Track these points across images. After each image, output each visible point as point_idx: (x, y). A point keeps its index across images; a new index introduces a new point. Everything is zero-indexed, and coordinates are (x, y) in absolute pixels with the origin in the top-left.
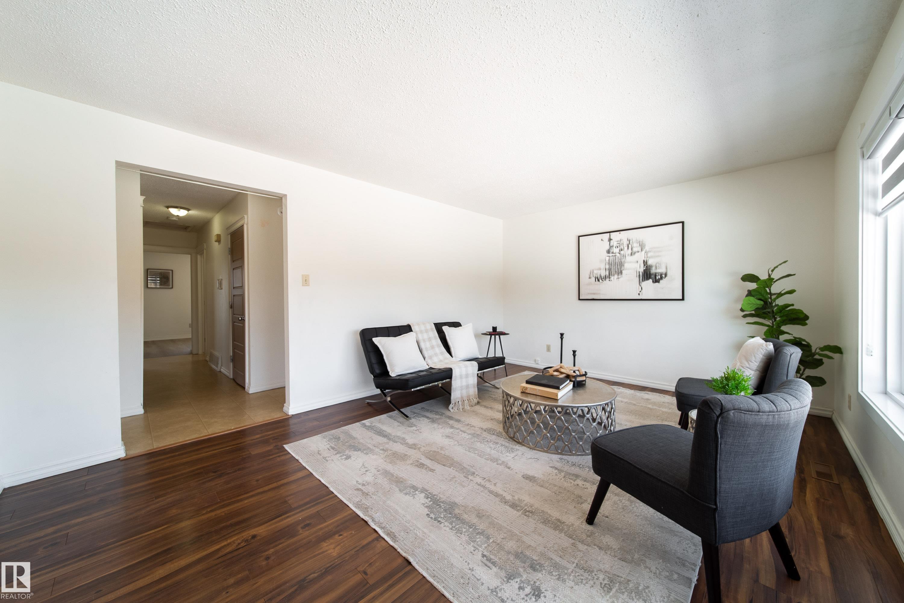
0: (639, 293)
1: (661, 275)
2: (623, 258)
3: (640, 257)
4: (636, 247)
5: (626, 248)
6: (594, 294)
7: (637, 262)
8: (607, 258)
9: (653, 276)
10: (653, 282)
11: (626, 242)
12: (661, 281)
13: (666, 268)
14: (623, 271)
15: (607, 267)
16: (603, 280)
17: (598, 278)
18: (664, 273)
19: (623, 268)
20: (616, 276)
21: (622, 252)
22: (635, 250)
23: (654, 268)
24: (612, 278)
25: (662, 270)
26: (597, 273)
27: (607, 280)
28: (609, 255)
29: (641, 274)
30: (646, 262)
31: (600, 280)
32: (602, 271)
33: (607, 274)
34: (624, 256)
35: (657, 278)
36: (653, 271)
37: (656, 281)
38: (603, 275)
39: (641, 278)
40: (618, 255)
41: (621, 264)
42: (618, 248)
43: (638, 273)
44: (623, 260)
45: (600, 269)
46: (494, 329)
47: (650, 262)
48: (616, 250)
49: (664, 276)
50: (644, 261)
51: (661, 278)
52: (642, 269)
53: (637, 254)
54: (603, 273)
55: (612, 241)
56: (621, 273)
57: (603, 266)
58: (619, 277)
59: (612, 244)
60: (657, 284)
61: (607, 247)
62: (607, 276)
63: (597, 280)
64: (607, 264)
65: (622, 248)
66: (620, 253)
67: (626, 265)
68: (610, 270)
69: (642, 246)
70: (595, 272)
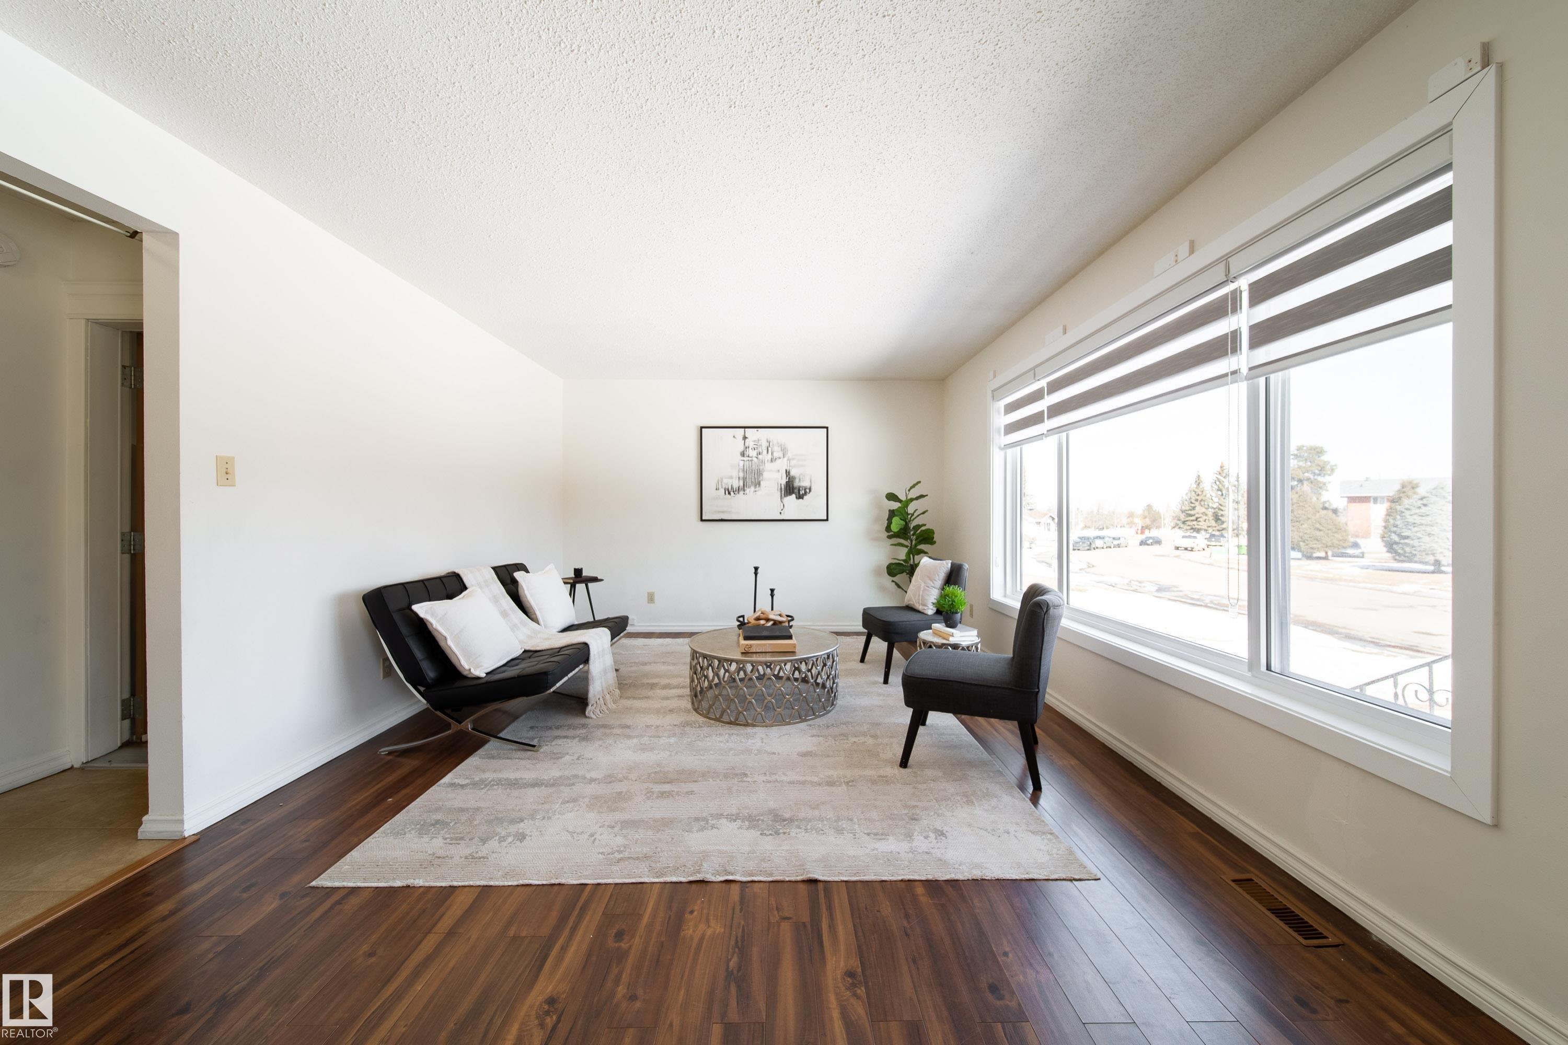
0: (780, 511)
1: (805, 489)
2: (761, 464)
3: (782, 465)
4: (778, 451)
5: (765, 452)
6: (723, 512)
7: (779, 471)
8: (742, 463)
9: (796, 491)
10: (796, 498)
11: (765, 444)
12: (805, 497)
13: (811, 481)
14: (761, 482)
15: (741, 475)
16: (736, 493)
17: (728, 490)
18: (809, 487)
19: (761, 478)
20: (752, 489)
21: (760, 457)
22: (776, 455)
23: (797, 480)
24: (748, 490)
25: (805, 483)
26: (728, 483)
27: (741, 493)
28: (743, 458)
29: (783, 487)
30: (789, 472)
31: (732, 493)
32: (734, 480)
33: (741, 484)
34: (763, 462)
35: (801, 493)
36: (797, 484)
37: (800, 497)
38: (736, 486)
39: (783, 492)
40: (755, 459)
41: (759, 473)
42: (756, 451)
43: (779, 485)
44: (762, 467)
45: (731, 477)
46: (578, 572)
47: (793, 473)
48: (753, 453)
49: (808, 491)
50: (786, 471)
51: (806, 493)
52: (784, 481)
53: (778, 461)
54: (736, 484)
55: (747, 440)
56: (759, 484)
57: (735, 474)
58: (757, 489)
59: (747, 444)
60: (801, 500)
61: (742, 448)
62: (740, 488)
63: (727, 492)
64: (741, 471)
65: (761, 451)
66: (757, 458)
67: (766, 475)
68: (744, 479)
69: (784, 451)
70: (725, 481)
